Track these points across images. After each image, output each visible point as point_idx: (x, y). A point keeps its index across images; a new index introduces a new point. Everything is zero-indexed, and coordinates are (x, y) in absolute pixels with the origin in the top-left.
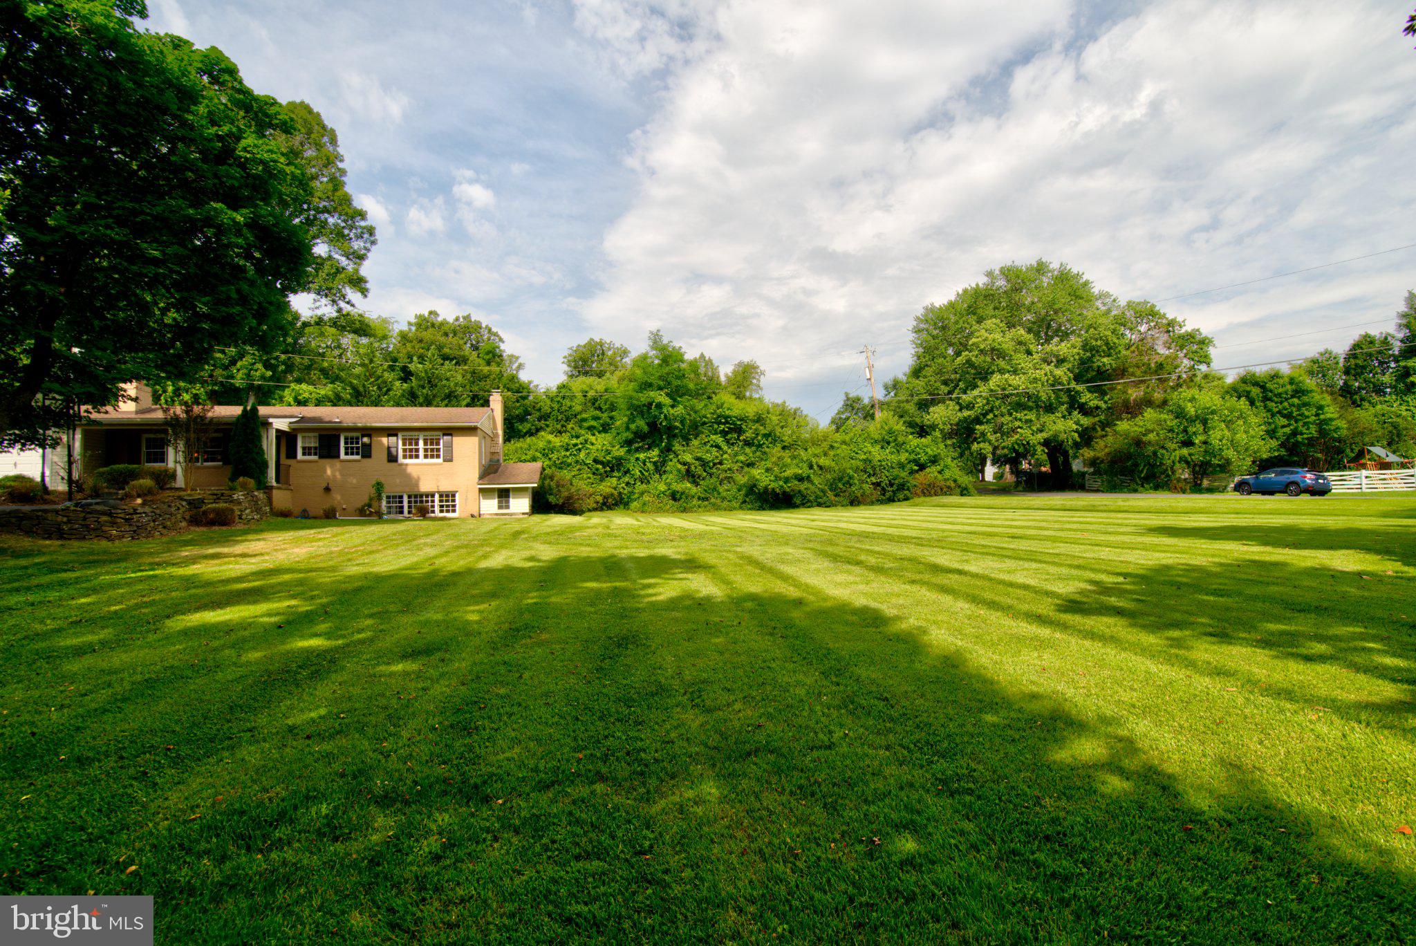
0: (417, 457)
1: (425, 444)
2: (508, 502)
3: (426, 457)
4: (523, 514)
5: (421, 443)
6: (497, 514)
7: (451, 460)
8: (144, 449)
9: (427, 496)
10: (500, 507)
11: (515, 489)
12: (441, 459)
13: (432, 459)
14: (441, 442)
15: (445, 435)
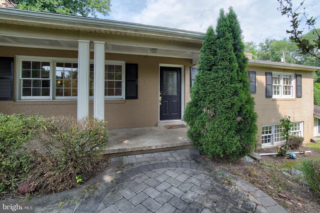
1: (284, 82)
3: (284, 94)
7: (301, 97)
12: (293, 95)
13: (286, 96)
14: (293, 82)
15: (296, 76)
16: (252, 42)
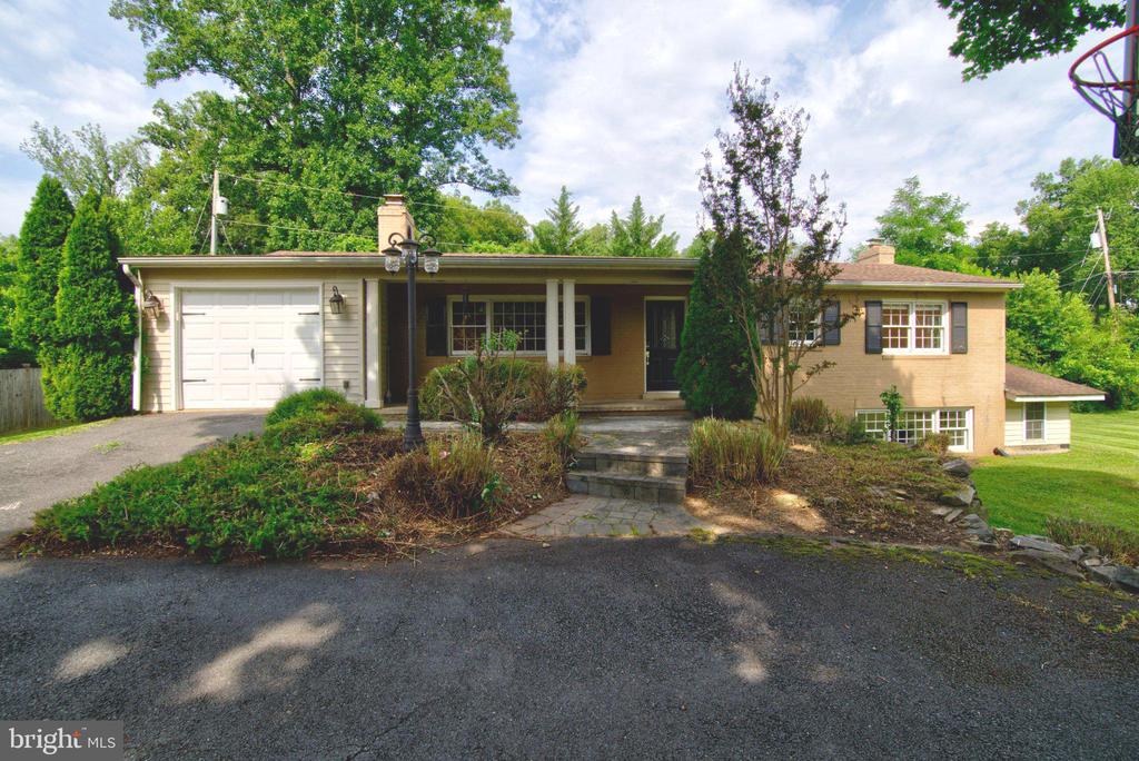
0: (904, 344)
1: (919, 321)
2: (1039, 425)
3: (918, 344)
4: (1063, 446)
5: (912, 318)
6: (1023, 447)
7: (964, 352)
8: (451, 325)
9: (920, 415)
10: (1029, 435)
11: (1051, 405)
12: (944, 349)
13: (927, 349)
14: (946, 318)
15: (952, 305)
16: (945, 194)
